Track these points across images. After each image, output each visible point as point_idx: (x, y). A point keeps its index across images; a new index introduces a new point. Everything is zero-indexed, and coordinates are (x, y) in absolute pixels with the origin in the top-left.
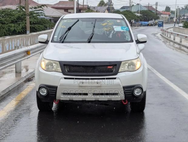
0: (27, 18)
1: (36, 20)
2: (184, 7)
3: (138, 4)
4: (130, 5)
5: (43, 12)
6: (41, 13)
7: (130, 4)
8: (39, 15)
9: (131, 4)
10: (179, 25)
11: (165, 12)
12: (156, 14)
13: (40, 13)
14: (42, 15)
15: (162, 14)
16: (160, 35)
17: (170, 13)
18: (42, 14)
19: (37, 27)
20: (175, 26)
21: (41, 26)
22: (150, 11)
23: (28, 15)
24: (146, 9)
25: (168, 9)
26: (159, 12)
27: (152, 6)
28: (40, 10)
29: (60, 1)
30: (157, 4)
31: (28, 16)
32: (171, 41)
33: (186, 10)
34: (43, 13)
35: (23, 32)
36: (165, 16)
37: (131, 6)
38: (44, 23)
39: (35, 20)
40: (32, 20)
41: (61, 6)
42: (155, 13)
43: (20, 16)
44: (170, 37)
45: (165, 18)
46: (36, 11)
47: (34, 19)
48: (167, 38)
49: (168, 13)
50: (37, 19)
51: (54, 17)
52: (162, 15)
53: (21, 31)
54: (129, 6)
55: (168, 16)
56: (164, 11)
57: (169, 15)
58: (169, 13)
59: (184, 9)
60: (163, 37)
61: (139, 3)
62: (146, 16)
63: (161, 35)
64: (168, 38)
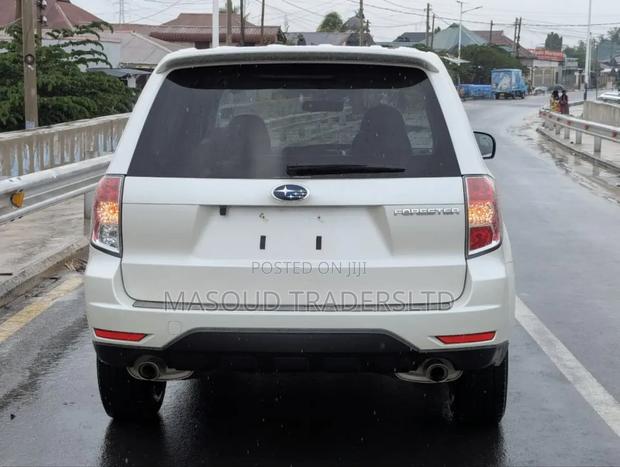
0: (25, 69)
1: (67, 80)
2: (607, 37)
3: (454, 26)
4: (428, 28)
5: (98, 49)
6: (92, 52)
7: (428, 23)
8: (83, 61)
9: (431, 24)
10: (602, 96)
11: (547, 52)
12: (517, 57)
13: (89, 53)
14: (96, 60)
15: (536, 59)
16: (537, 130)
17: (565, 56)
18: (96, 56)
19: (72, 104)
20: (585, 98)
21: (87, 101)
22: (495, 46)
23: (29, 59)
24: (481, 42)
25: (554, 41)
26: (527, 51)
27: (502, 32)
28: (89, 41)
29: (182, 14)
30: (518, 24)
31: (31, 64)
32: (586, 157)
33: (615, 46)
34: (100, 54)
35: (16, 122)
36: (546, 65)
37: (430, 31)
38: (102, 91)
39: (65, 78)
40: (52, 79)
41: (183, 30)
42: (513, 55)
43: (7, 63)
44: (579, 142)
45: (548, 71)
46: (73, 44)
47: (61, 76)
48: (566, 143)
49: (555, 54)
50: (73, 75)
51: (143, 67)
52: (536, 63)
53: (8, 121)
54: (423, 34)
55: (556, 64)
56: (543, 50)
57: (561, 63)
58: (558, 54)
59: (606, 40)
60: (550, 139)
61: (457, 22)
62: (482, 63)
63: (543, 134)
64: (572, 146)
